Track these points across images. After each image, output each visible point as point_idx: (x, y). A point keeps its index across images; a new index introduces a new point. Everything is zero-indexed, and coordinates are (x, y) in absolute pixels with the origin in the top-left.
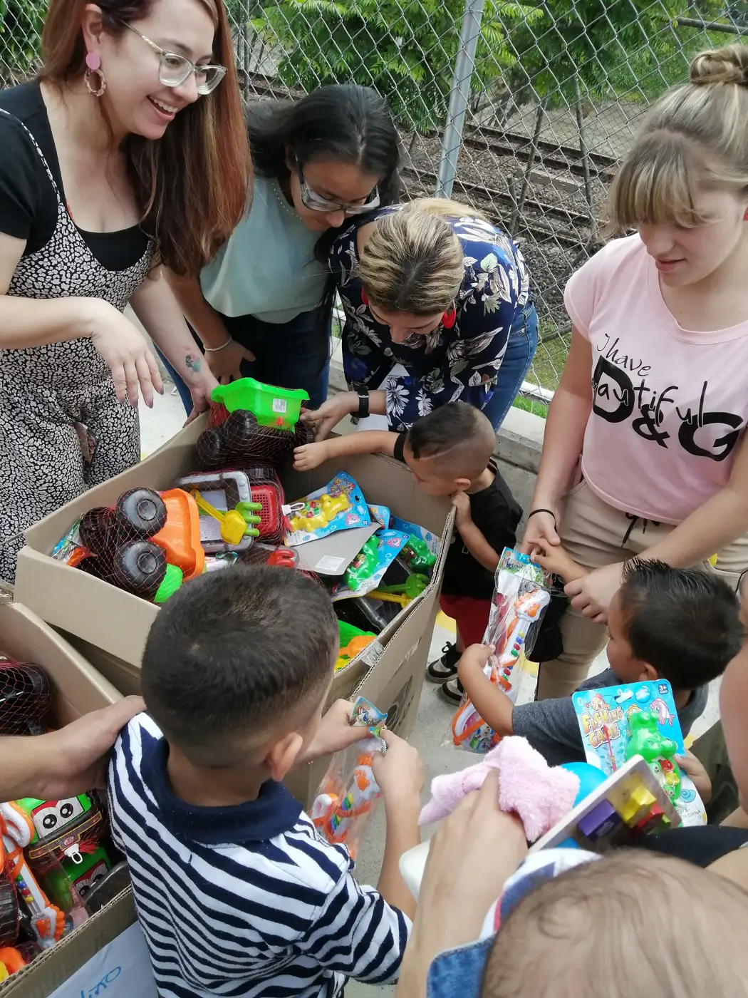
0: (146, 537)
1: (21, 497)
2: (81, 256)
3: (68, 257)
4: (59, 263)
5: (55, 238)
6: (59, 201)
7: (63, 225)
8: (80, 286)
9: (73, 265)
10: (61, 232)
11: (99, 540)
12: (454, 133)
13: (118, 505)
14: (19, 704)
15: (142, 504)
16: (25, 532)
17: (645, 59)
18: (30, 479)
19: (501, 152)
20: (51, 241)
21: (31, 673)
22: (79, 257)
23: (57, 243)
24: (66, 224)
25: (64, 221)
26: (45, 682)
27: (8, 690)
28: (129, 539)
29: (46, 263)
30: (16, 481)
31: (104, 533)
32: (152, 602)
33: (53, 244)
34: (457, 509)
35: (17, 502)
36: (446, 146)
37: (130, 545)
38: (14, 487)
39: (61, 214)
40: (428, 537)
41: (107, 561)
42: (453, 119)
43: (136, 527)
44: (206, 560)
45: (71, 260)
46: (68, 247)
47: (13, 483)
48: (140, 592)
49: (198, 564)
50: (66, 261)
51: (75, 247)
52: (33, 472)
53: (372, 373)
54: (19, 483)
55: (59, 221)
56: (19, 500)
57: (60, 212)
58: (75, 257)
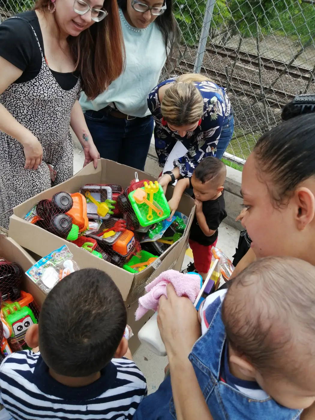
0: (64, 212)
1: (26, 194)
2: (52, 81)
3: (46, 81)
4: (43, 84)
5: (41, 73)
6: (42, 56)
7: (44, 67)
8: (52, 95)
9: (48, 85)
10: (43, 70)
11: (44, 213)
12: (202, 46)
13: (53, 199)
14: (9, 279)
15: (63, 198)
16: (14, 208)
17: (287, 17)
18: (30, 186)
19: (224, 56)
20: (40, 74)
21: (14, 267)
22: (51, 81)
23: (42, 75)
24: (46, 66)
25: (45, 65)
26: (20, 271)
27: (5, 273)
28: (57, 213)
29: (37, 84)
30: (25, 187)
31: (46, 210)
32: (66, 239)
33: (40, 75)
34: (196, 206)
35: (25, 196)
36: (199, 51)
37: (57, 216)
38: (24, 190)
39: (43, 62)
40: (184, 218)
41: (47, 222)
42: (202, 39)
43: (59, 208)
44: (89, 223)
45: (47, 82)
46: (46, 77)
47: (23, 188)
48: (61, 235)
49: (86, 224)
50: (46, 83)
51: (49, 77)
52: (32, 183)
53: (168, 145)
54: (26, 188)
55: (43, 65)
56: (26, 195)
57: (43, 61)
58: (49, 81)
